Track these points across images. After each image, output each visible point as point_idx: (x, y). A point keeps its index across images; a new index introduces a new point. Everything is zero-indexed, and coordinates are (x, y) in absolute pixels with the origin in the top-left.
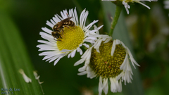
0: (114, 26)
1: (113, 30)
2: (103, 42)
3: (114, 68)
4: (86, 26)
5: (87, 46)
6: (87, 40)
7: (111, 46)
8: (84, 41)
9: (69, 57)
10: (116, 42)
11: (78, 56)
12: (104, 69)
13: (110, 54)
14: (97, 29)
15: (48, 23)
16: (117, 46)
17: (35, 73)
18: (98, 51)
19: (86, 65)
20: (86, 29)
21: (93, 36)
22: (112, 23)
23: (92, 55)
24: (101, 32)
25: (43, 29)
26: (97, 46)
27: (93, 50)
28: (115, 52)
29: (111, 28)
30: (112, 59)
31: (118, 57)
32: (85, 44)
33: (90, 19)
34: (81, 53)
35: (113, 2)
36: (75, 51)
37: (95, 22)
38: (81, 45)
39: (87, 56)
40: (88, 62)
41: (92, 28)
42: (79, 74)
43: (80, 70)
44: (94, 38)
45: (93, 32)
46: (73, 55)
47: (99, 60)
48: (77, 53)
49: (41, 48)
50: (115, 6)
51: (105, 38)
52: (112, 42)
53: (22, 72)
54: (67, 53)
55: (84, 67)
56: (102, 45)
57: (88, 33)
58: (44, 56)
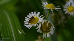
0: (48, 17)
3: (48, 30)
5: (40, 23)
6: (39, 21)
10: (49, 22)
11: (37, 26)
12: (45, 30)
13: (47, 25)
14: (43, 18)
15: (27, 16)
16: (49, 23)
17: (23, 31)
18: (43, 25)
20: (39, 18)
24: (44, 19)
25: (26, 18)
26: (43, 23)
31: (49, 26)
33: (40, 15)
37: (42, 16)
38: (38, 23)
39: (40, 26)
40: (40, 28)
41: (41, 18)
42: (37, 32)
43: (37, 30)
44: (42, 21)
45: (41, 19)
46: (35, 26)
47: (43, 27)
48: (37, 25)
49: (25, 23)
50: (48, 10)
51: (45, 21)
52: (47, 22)
53: (19, 30)
54: (33, 25)
55: (39, 30)
56: (44, 23)
58: (26, 26)
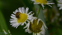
0: (38, 14)
1: (38, 15)
2: (34, 20)
3: (38, 29)
4: (28, 13)
5: (28, 21)
7: (37, 21)
8: (27, 19)
9: (21, 25)
10: (39, 20)
12: (35, 30)
13: (37, 24)
14: (32, 15)
15: (14, 13)
16: (39, 21)
17: (9, 31)
18: (32, 23)
19: (28, 28)
21: (30, 17)
22: (38, 12)
23: (30, 25)
24: (34, 16)
25: (12, 15)
26: (32, 21)
27: (31, 23)
28: (39, 23)
29: (37, 14)
30: (38, 26)
31: (40, 25)
32: (27, 21)
34: (26, 24)
35: (38, 4)
36: (24, 23)
38: (26, 21)
39: (28, 25)
40: (28, 27)
42: (25, 32)
43: (26, 30)
44: (31, 18)
45: (30, 16)
46: (23, 24)
47: (33, 26)
49: (11, 22)
51: (35, 18)
52: (37, 19)
53: (4, 30)
54: (21, 24)
55: (27, 29)
56: (34, 21)
57: (29, 16)
58: (12, 25)
